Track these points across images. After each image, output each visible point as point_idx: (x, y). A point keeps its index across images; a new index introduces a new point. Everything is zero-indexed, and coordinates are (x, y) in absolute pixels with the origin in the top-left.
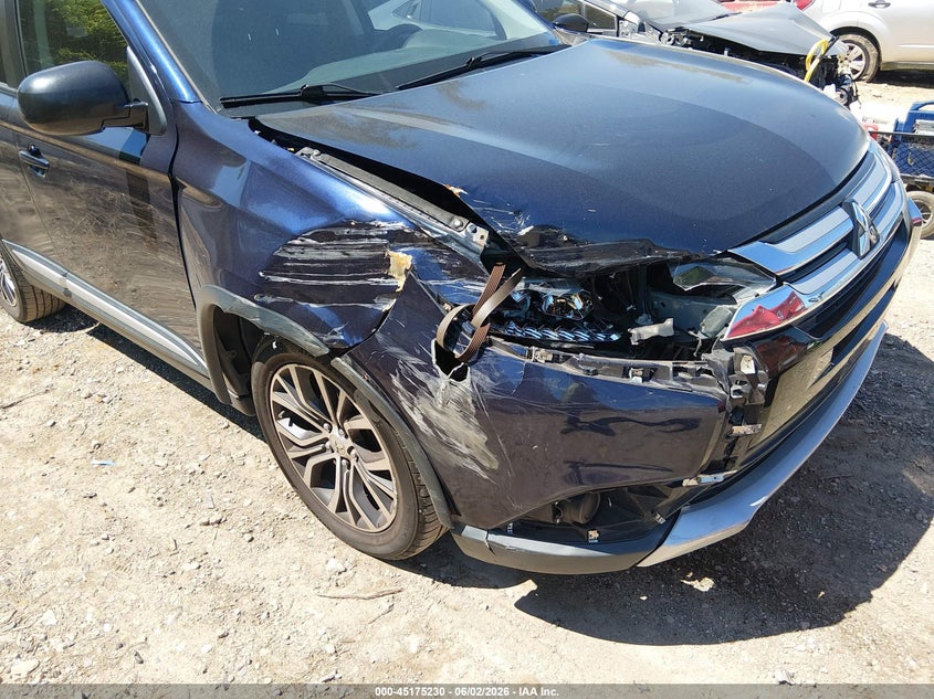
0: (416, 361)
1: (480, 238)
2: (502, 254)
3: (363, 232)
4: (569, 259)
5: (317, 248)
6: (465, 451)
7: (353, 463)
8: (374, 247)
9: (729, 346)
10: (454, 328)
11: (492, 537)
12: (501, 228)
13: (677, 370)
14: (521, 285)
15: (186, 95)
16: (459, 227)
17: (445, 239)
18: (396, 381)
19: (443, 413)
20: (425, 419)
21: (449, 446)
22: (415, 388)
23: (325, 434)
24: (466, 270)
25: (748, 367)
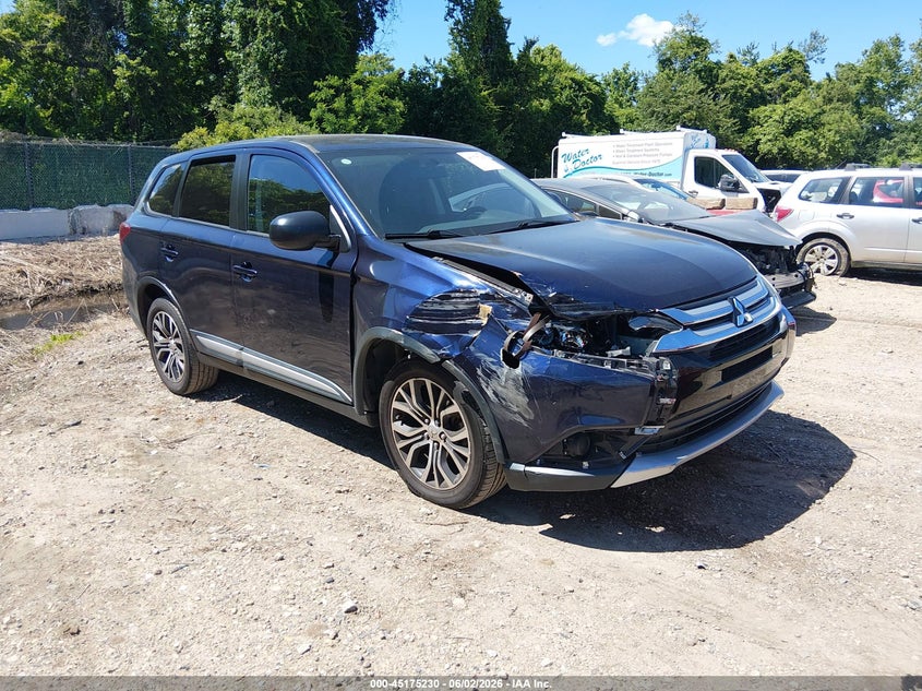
0: (492, 360)
1: (529, 298)
2: (540, 308)
3: (466, 295)
4: (575, 310)
5: (440, 304)
6: (516, 410)
7: (442, 443)
8: (472, 303)
9: (656, 355)
10: (513, 343)
11: (528, 469)
12: (540, 293)
13: (629, 364)
14: (548, 325)
15: (364, 231)
16: (518, 294)
17: (510, 298)
18: (479, 372)
19: (505, 387)
20: (494, 393)
21: (507, 408)
22: (489, 374)
23: (425, 427)
24: (520, 314)
25: (667, 366)
